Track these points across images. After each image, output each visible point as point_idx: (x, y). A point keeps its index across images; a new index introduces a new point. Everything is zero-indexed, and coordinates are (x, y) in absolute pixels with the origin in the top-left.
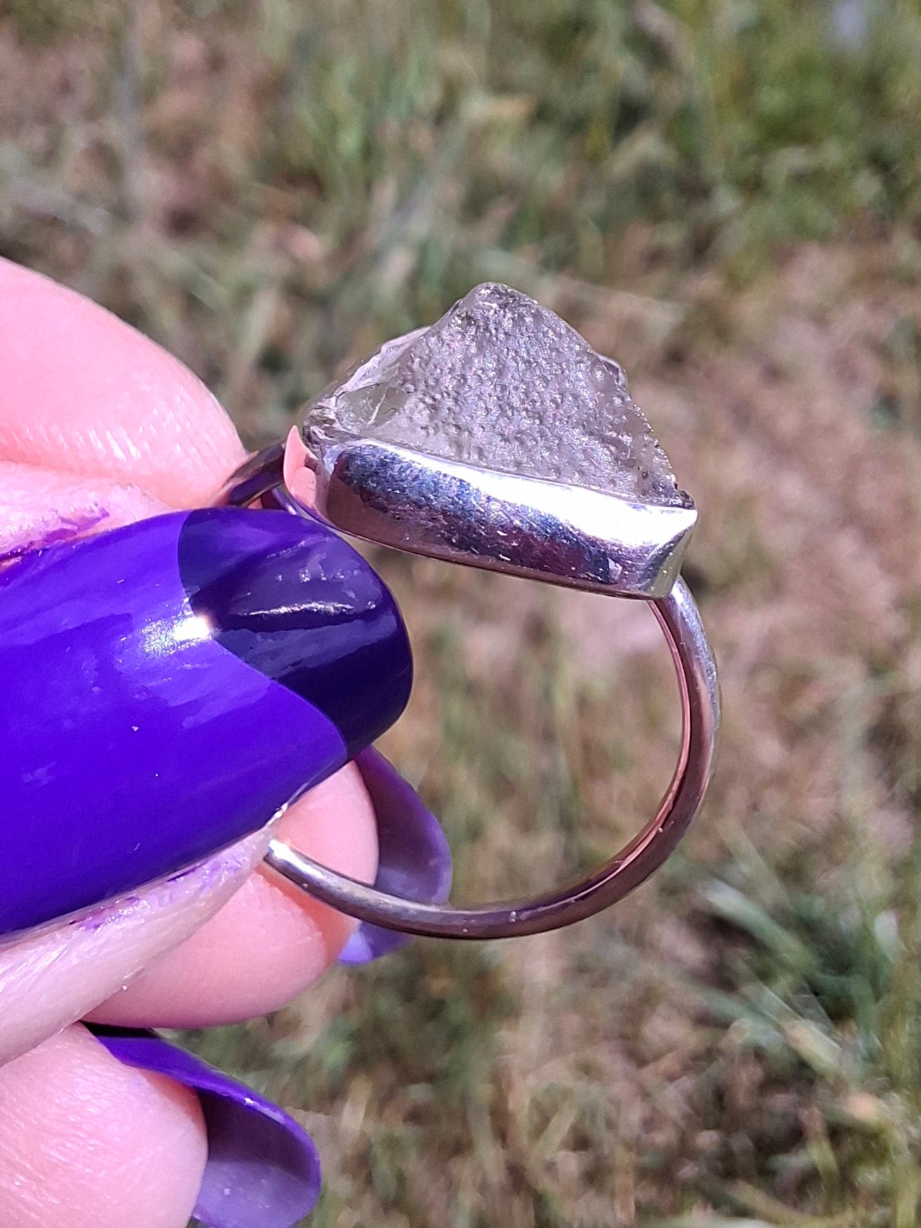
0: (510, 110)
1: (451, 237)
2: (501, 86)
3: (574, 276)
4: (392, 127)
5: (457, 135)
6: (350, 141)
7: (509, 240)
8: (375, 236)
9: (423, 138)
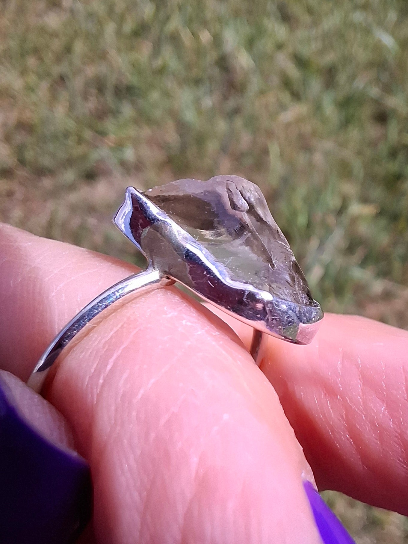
0: (368, 210)
1: (339, 261)
2: (365, 200)
3: (390, 280)
4: (318, 215)
5: (345, 219)
6: (302, 220)
7: (363, 263)
8: (309, 259)
9: (331, 220)
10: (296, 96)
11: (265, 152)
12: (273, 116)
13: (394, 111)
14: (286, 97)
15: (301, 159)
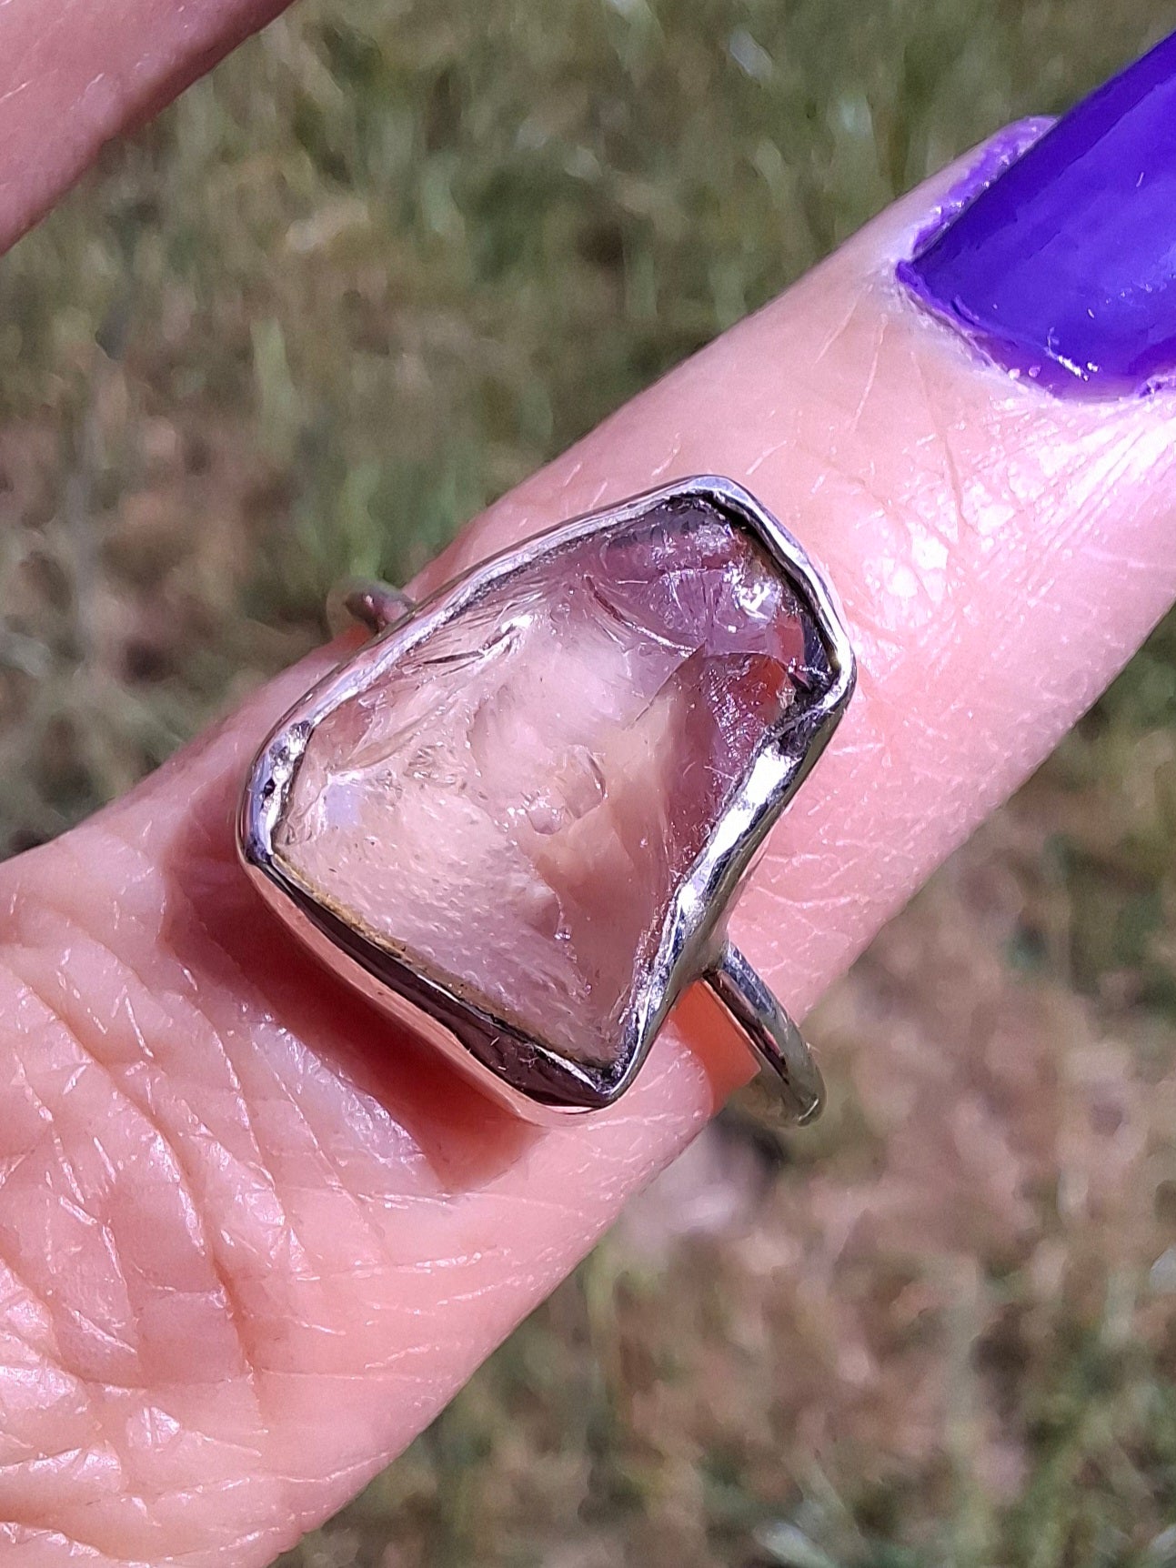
10: (335, 170)
11: (244, 354)
12: (265, 237)
13: (643, 225)
14: (304, 173)
15: (361, 377)
